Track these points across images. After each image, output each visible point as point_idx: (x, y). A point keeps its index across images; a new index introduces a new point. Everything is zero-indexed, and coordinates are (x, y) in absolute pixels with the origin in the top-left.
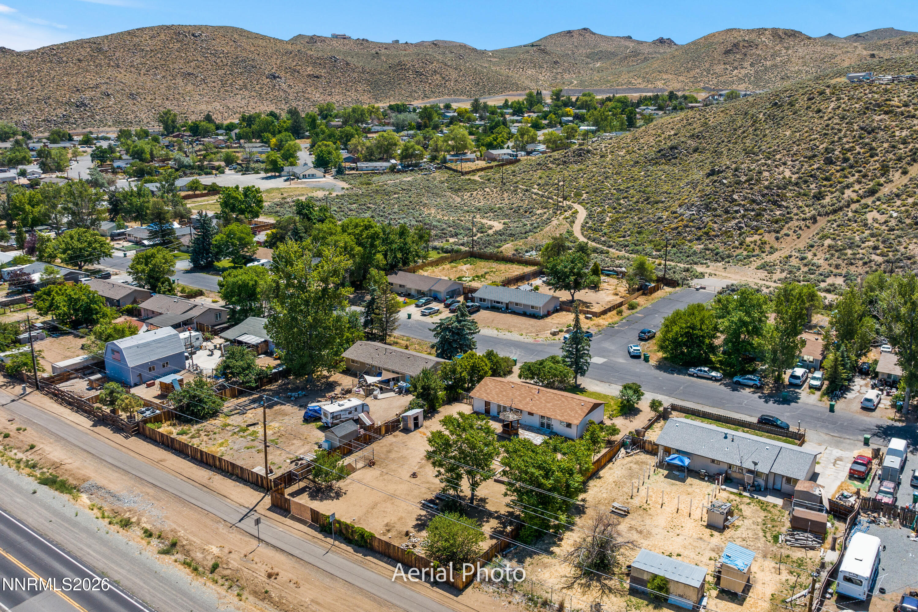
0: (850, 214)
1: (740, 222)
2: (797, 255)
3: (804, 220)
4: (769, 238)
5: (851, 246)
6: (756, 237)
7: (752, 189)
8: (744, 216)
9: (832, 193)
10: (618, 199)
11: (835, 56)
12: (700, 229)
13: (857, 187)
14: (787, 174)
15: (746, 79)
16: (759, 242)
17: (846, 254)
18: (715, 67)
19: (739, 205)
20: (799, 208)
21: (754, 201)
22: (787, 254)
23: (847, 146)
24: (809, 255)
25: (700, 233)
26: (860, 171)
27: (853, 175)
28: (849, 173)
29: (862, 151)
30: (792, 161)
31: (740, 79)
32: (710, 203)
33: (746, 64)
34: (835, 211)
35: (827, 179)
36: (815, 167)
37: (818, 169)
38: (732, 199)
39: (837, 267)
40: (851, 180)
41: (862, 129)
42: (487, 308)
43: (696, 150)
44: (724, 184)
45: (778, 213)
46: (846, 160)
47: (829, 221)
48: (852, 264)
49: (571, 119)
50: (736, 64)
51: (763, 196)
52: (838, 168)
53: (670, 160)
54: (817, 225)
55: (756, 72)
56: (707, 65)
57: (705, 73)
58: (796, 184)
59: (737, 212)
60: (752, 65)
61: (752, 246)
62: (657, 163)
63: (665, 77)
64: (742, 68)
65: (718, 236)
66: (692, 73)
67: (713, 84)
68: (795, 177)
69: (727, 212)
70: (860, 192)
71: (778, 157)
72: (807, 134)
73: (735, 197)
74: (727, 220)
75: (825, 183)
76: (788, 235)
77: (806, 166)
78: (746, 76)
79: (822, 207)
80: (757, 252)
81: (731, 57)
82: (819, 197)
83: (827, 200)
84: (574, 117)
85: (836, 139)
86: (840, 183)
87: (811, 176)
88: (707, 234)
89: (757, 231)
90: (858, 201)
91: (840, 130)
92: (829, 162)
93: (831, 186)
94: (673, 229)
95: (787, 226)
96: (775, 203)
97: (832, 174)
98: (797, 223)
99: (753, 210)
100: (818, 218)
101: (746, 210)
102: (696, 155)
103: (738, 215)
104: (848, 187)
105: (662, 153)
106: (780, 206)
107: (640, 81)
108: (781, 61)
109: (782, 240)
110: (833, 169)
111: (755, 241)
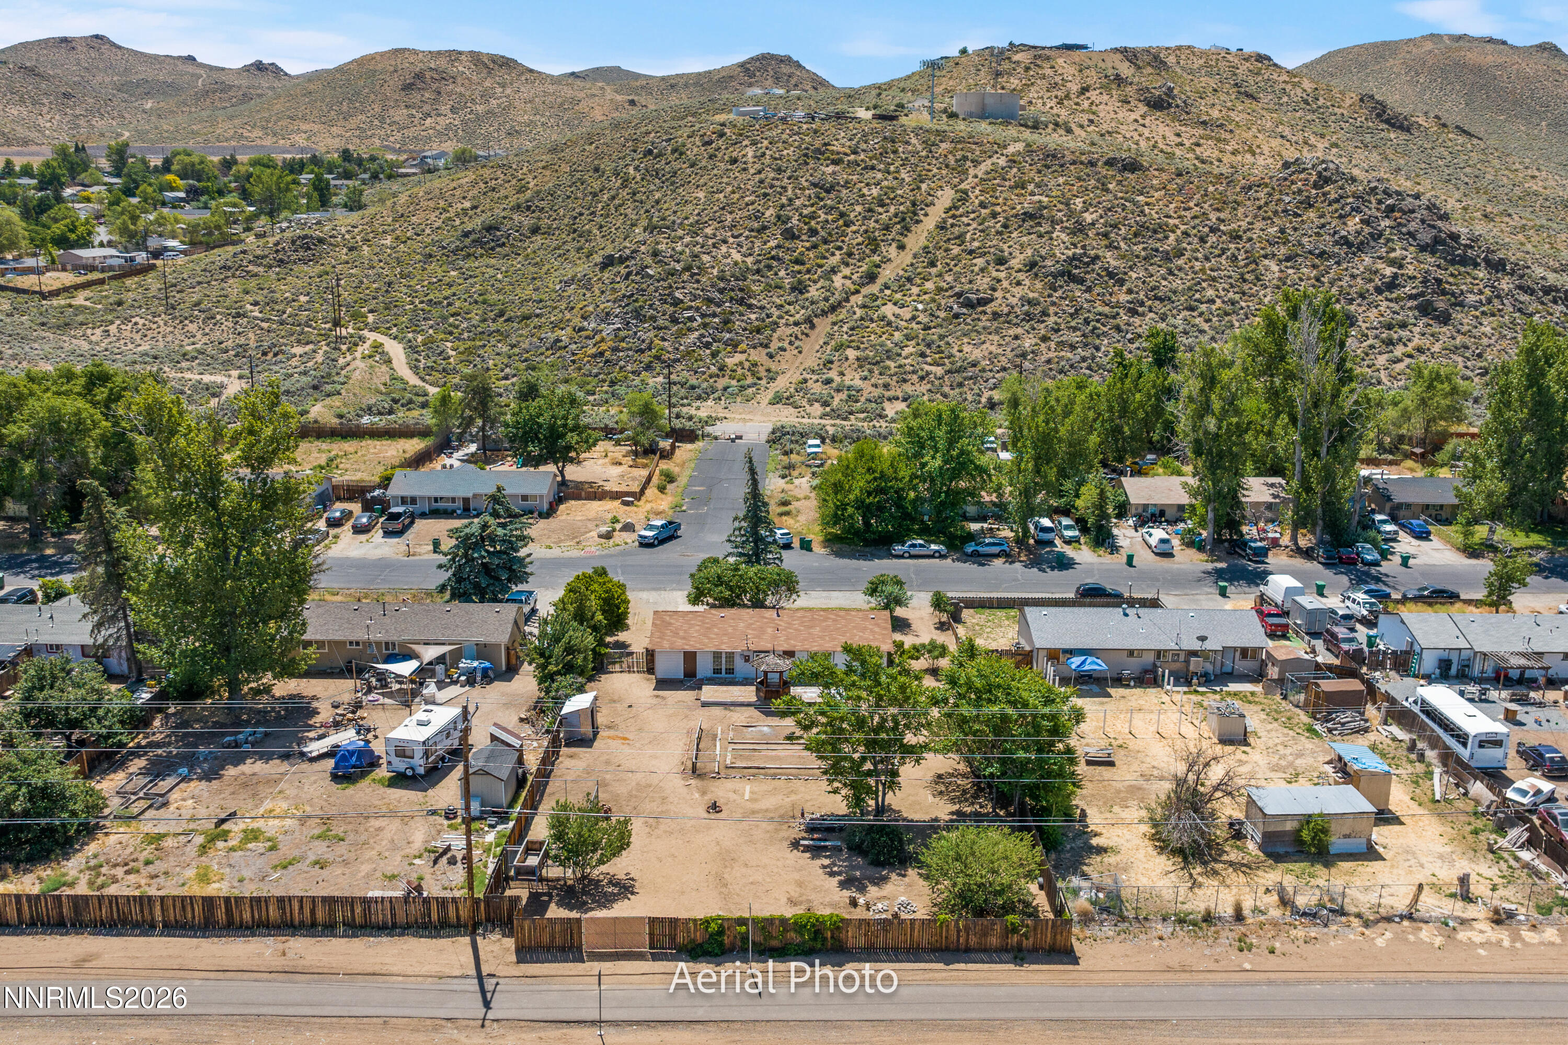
0: (859, 312)
1: (703, 336)
2: (815, 377)
3: (796, 324)
4: (759, 355)
5: (889, 355)
6: (738, 358)
7: (698, 281)
8: (705, 326)
9: (815, 282)
10: (444, 318)
11: (576, 102)
12: (642, 351)
13: (847, 271)
14: (737, 257)
15: (451, 134)
16: (747, 365)
17: (889, 368)
18: (391, 112)
19: (690, 308)
20: (780, 307)
21: (710, 301)
22: (797, 377)
23: (805, 212)
24: (833, 374)
25: (646, 358)
26: (840, 248)
27: (833, 254)
28: (827, 250)
29: (830, 218)
30: (733, 236)
31: (440, 133)
32: (642, 307)
33: (445, 109)
34: (833, 309)
35: (798, 262)
36: (772, 243)
37: (778, 247)
38: (674, 298)
39: (886, 386)
40: (834, 260)
41: (815, 185)
42: (423, 515)
43: (535, 230)
44: (651, 277)
45: (753, 317)
46: (813, 232)
47: (834, 324)
48: (905, 381)
49: (182, 195)
50: (426, 108)
51: (721, 291)
52: (808, 245)
53: (493, 249)
54: (817, 330)
55: (464, 123)
56: (377, 109)
57: (376, 122)
58: (758, 271)
59: (692, 319)
60: (453, 110)
61: (740, 371)
62: (469, 255)
63: (304, 127)
64: (439, 115)
65: (678, 360)
66: (353, 122)
67: (396, 141)
68: (749, 260)
69: (675, 321)
70: (855, 277)
71: (709, 231)
72: (737, 196)
73: (678, 294)
74: (680, 334)
75: (797, 268)
76: (783, 349)
77: (758, 243)
78: (448, 127)
79: (812, 303)
80: (749, 380)
81: (416, 97)
82: (799, 288)
83: (814, 292)
84: (187, 192)
85: (784, 200)
86: (821, 266)
87: (773, 258)
88: (657, 358)
89: (736, 346)
90: (857, 292)
91: (784, 188)
92: (790, 235)
93: (808, 271)
94: (594, 356)
95: (775, 335)
96: (741, 302)
97: (802, 254)
98: (789, 331)
99: (714, 315)
100: (815, 320)
101: (703, 316)
102: (538, 239)
103: (695, 324)
104: (834, 271)
105: (472, 237)
106: (750, 306)
107: (257, 133)
108: (499, 106)
109: (778, 358)
110: (801, 246)
111: (741, 363)
